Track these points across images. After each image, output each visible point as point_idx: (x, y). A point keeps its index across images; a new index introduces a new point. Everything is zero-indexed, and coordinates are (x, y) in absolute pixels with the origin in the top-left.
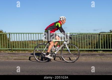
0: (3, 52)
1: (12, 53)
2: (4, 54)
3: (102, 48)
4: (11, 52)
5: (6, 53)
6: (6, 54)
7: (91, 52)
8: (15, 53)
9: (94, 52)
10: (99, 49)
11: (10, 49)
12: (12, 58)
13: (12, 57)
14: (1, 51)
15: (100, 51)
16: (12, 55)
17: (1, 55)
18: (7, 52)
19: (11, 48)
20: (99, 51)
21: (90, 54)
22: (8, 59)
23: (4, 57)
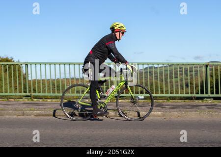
0: (13, 100)
1: (33, 102)
2: (16, 104)
3: (212, 93)
4: (30, 101)
5: (20, 102)
6: (19, 104)
7: (189, 101)
8: (37, 102)
9: (197, 101)
10: (207, 95)
11: (28, 94)
12: (31, 113)
13: (31, 110)
14: (10, 100)
15: (208, 99)
16: (31, 106)
17: (10, 106)
18: (21, 100)
20: (206, 99)
21: (189, 105)
22: (23, 114)
23: (16, 110)
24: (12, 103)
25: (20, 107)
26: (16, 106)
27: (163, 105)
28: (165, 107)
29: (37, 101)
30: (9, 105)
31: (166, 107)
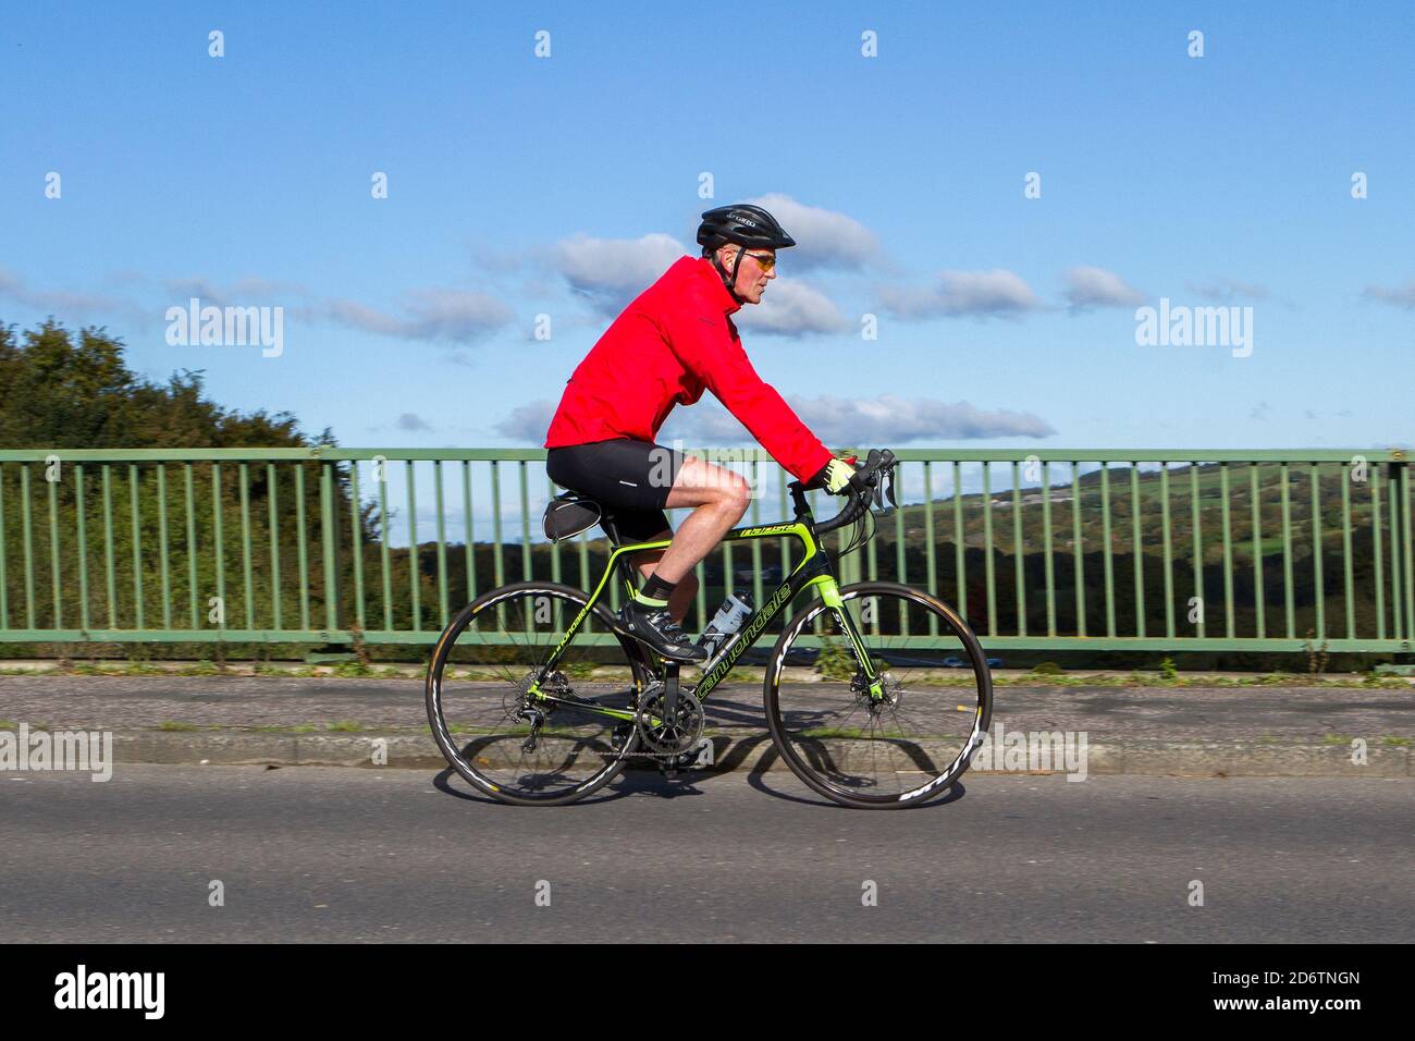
0: (248, 668)
1: (361, 682)
2: (260, 695)
4: (349, 678)
5: (284, 683)
6: (280, 696)
7: (1290, 677)
8: (388, 683)
9: (1333, 679)
10: (1395, 646)
11: (336, 635)
12: (340, 748)
13: (340, 731)
14: (233, 668)
15: (1398, 669)
16: (346, 705)
17: (224, 708)
18: (295, 669)
19: (341, 626)
20: (1387, 667)
21: (1283, 704)
22: (295, 755)
23: (253, 730)
24: (239, 687)
25: (278, 715)
26: (259, 708)
27: (1125, 703)
28: (1132, 717)
29: (389, 674)
30: (218, 699)
31: (1146, 712)
